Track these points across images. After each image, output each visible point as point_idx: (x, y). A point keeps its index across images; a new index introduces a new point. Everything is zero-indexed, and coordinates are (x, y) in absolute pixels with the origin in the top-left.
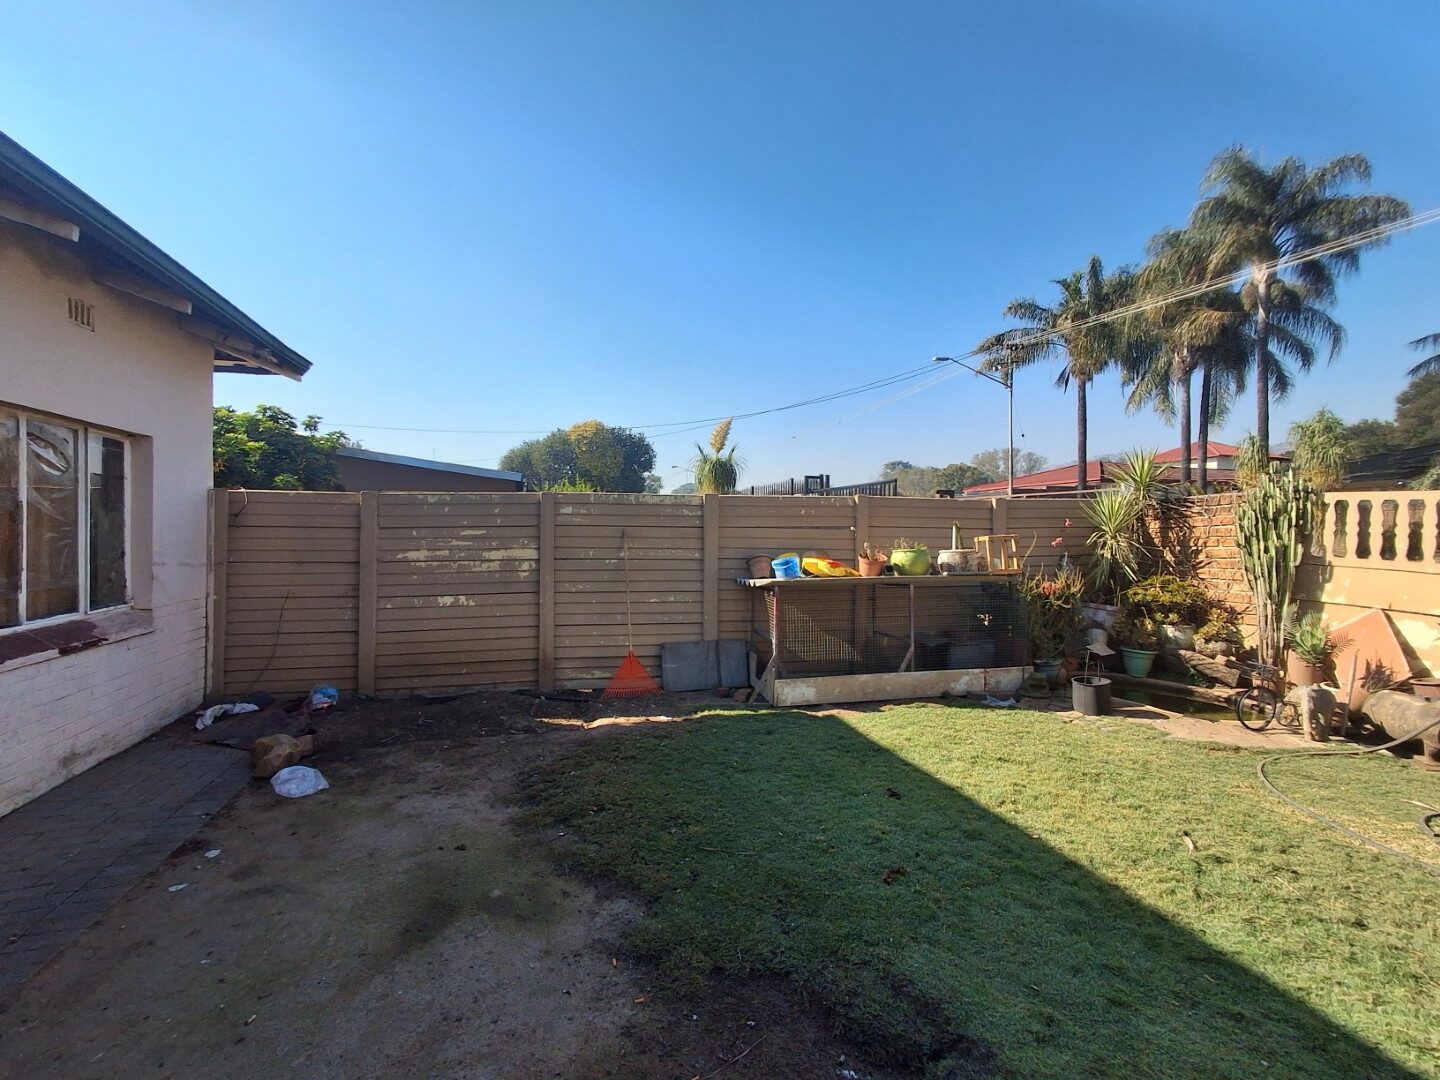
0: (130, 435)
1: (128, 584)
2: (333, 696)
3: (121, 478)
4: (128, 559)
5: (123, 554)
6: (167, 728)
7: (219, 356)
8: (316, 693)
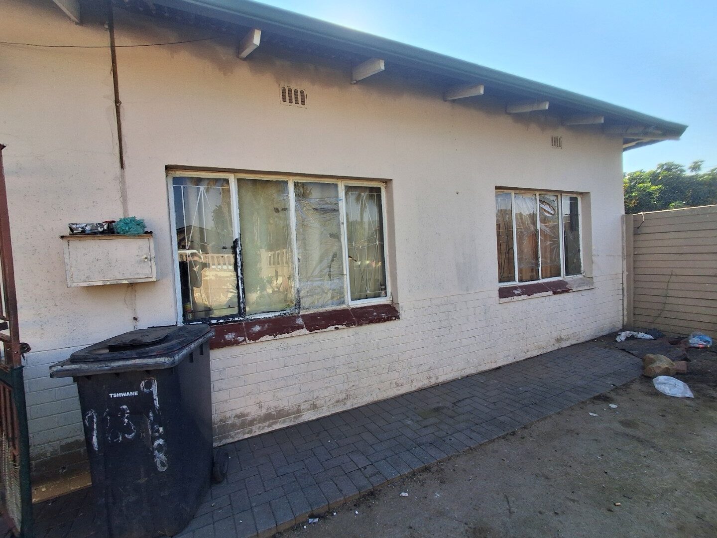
0: (581, 194)
1: (582, 265)
2: (709, 342)
3: (577, 215)
4: (581, 253)
5: (579, 250)
6: (603, 337)
7: (626, 142)
8: (694, 336)
